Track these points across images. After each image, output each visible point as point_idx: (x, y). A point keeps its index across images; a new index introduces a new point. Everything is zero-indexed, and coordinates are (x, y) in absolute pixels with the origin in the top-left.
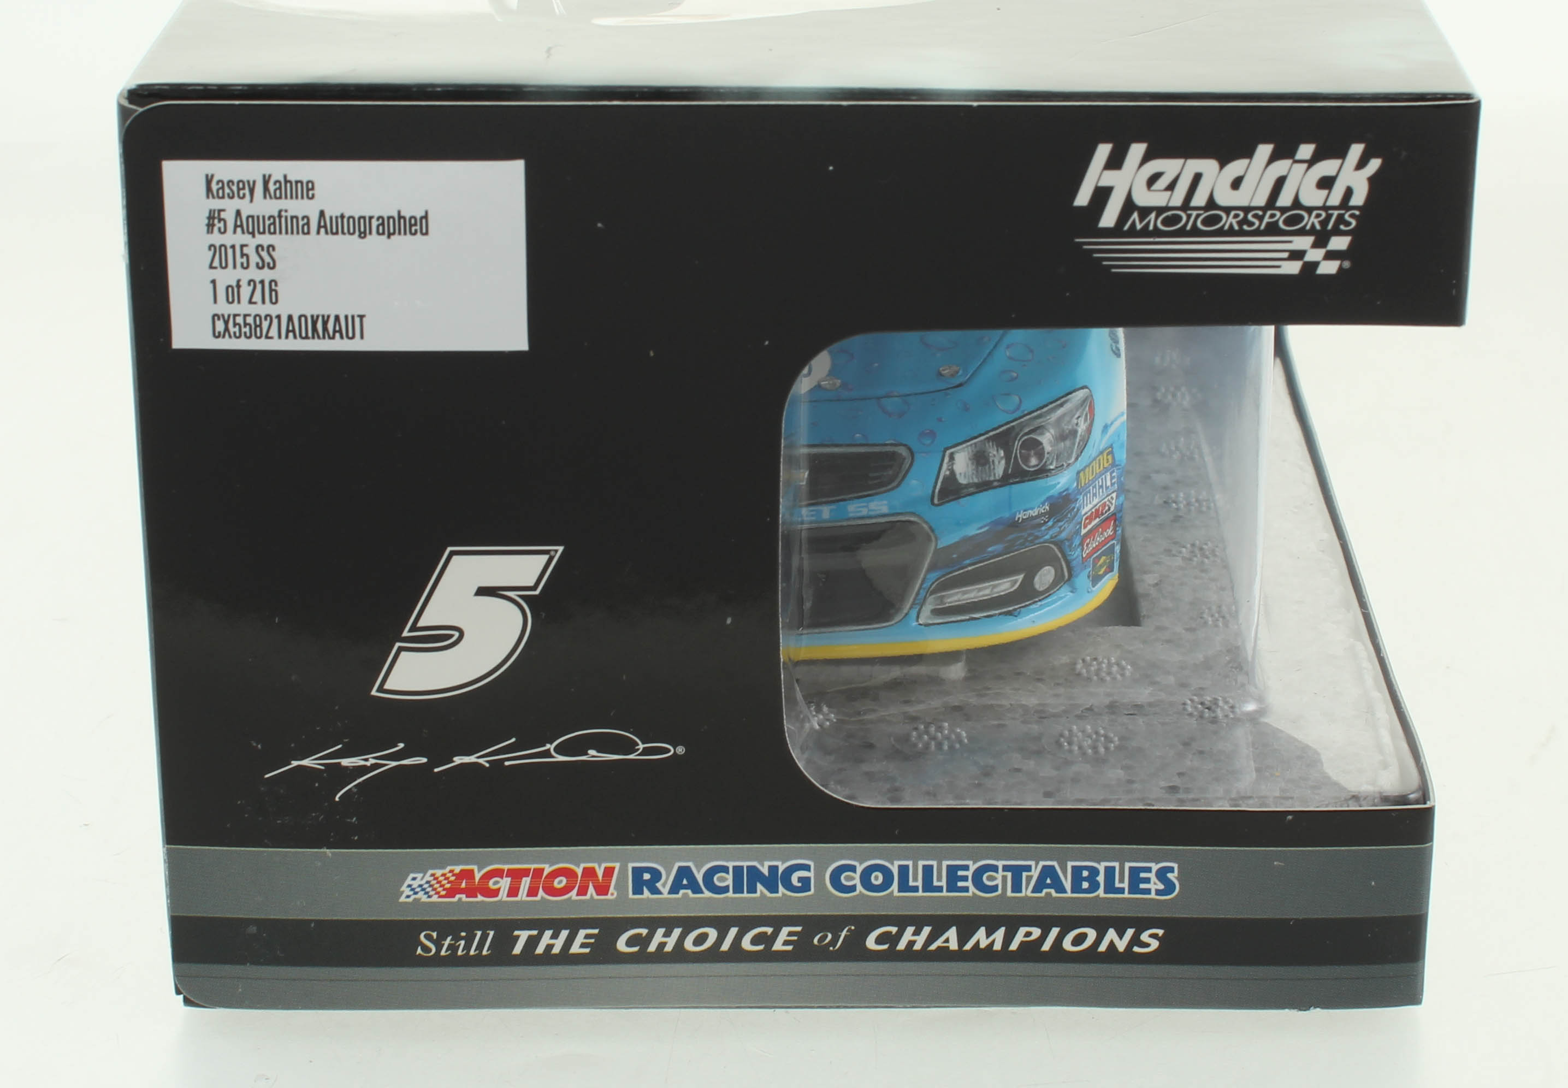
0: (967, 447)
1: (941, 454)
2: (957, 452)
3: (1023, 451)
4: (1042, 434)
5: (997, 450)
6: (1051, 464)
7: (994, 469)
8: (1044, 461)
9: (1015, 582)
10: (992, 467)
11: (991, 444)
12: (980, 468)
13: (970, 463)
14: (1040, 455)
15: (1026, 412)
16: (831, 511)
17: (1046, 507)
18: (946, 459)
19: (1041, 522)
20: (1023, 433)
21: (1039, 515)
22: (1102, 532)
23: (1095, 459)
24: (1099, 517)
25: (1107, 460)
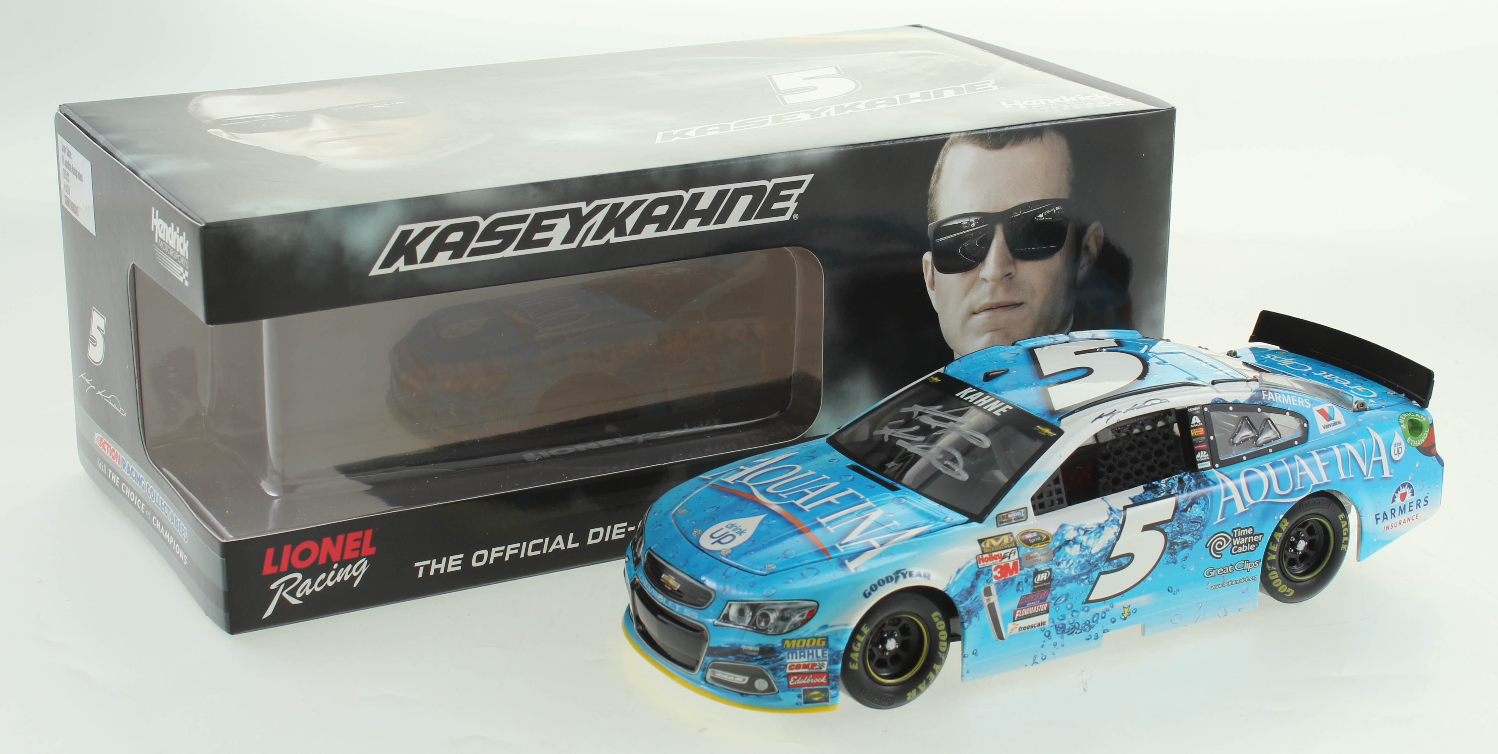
0: (738, 604)
1: (726, 602)
2: (733, 604)
3: (760, 617)
4: (772, 613)
5: (749, 612)
6: (770, 629)
7: (745, 620)
8: (768, 626)
9: (745, 680)
10: (745, 618)
11: (748, 608)
12: (740, 617)
13: (737, 612)
14: (767, 622)
15: (771, 600)
16: (681, 609)
17: (758, 649)
18: (728, 606)
19: (754, 655)
20: (763, 608)
21: (753, 651)
22: (813, 678)
23: (807, 638)
24: (809, 669)
25: (821, 643)
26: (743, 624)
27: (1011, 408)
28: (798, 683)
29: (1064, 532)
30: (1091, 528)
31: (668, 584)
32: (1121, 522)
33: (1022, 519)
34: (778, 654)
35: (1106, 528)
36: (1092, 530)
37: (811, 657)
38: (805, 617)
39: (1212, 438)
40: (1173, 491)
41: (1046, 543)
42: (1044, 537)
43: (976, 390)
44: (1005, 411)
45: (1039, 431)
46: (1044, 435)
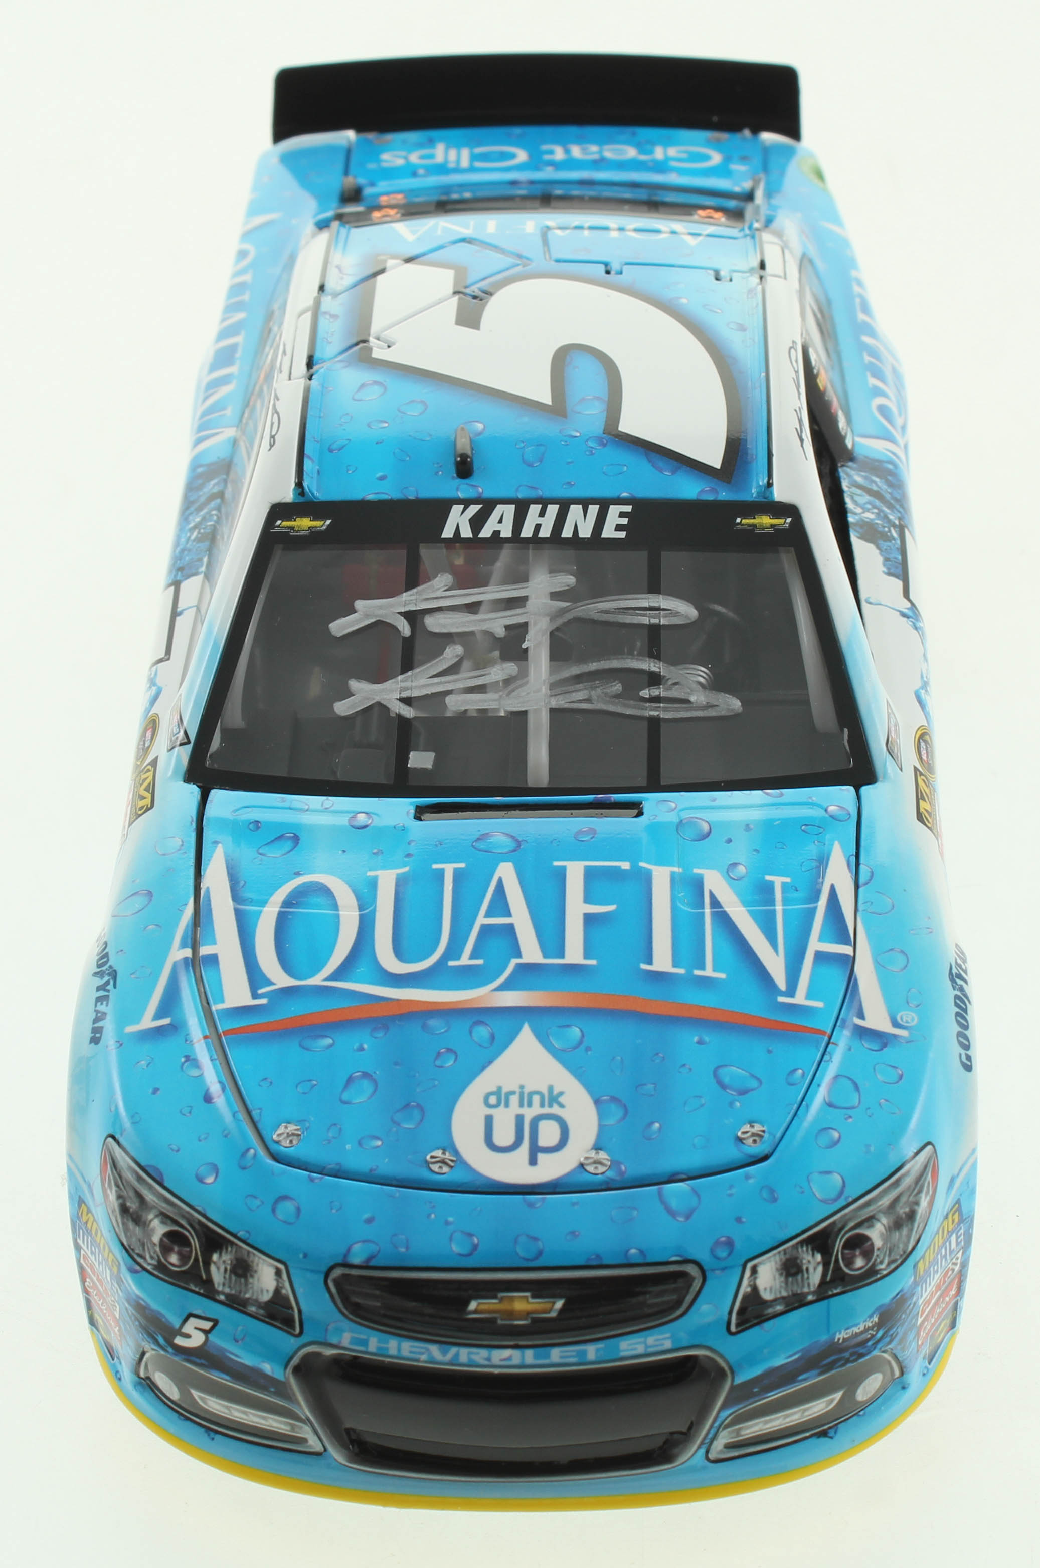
0: (775, 1255)
1: (740, 1269)
2: (760, 1263)
3: (846, 1251)
4: (871, 1226)
5: (813, 1255)
6: (881, 1262)
7: (808, 1278)
8: (873, 1260)
9: (832, 1400)
10: (806, 1276)
11: (805, 1249)
12: (790, 1279)
13: (777, 1276)
14: (868, 1254)
15: (850, 1199)
16: (598, 1350)
17: (876, 1319)
18: (748, 1273)
19: (869, 1336)
20: (847, 1229)
21: (866, 1330)
22: (943, 1300)
23: (938, 1231)
24: (941, 1288)
25: (952, 1221)
26: (806, 1290)
27: (628, 509)
28: (927, 1330)
31: (511, 1314)
34: (910, 1301)
37: (944, 1262)
38: (931, 1192)
43: (481, 506)
44: (625, 521)
45: (753, 530)
46: (771, 531)
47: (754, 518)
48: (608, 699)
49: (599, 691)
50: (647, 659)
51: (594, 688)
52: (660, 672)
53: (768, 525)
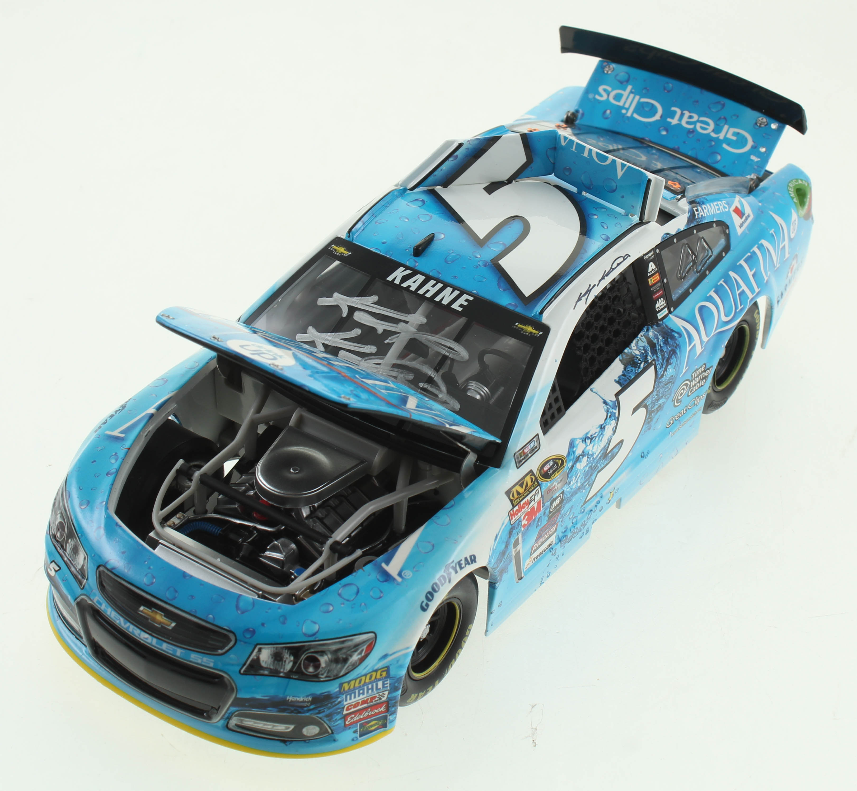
0: (271, 647)
1: (253, 646)
2: (264, 648)
3: (306, 662)
4: (322, 655)
5: (290, 656)
6: (322, 674)
7: (285, 665)
8: (318, 671)
9: (288, 728)
10: (284, 664)
11: (286, 651)
12: (276, 662)
13: (270, 657)
14: (316, 668)
15: (317, 639)
16: (181, 653)
17: (310, 699)
18: (256, 650)
19: (305, 705)
20: (309, 651)
21: (303, 702)
22: (371, 711)
23: (366, 675)
24: (368, 704)
25: (381, 675)
26: (282, 670)
27: (471, 298)
28: (355, 720)
29: (575, 449)
30: (595, 434)
31: (154, 620)
32: (617, 415)
33: (536, 449)
34: (334, 700)
35: (606, 427)
36: (595, 435)
37: (370, 691)
38: (363, 654)
39: (665, 281)
40: (649, 357)
41: (561, 469)
42: (560, 462)
43: (412, 272)
44: (466, 304)
45: (521, 331)
46: (529, 335)
47: (525, 326)
48: (404, 380)
49: (402, 375)
50: (433, 370)
51: (401, 373)
52: (434, 378)
53: (529, 332)
